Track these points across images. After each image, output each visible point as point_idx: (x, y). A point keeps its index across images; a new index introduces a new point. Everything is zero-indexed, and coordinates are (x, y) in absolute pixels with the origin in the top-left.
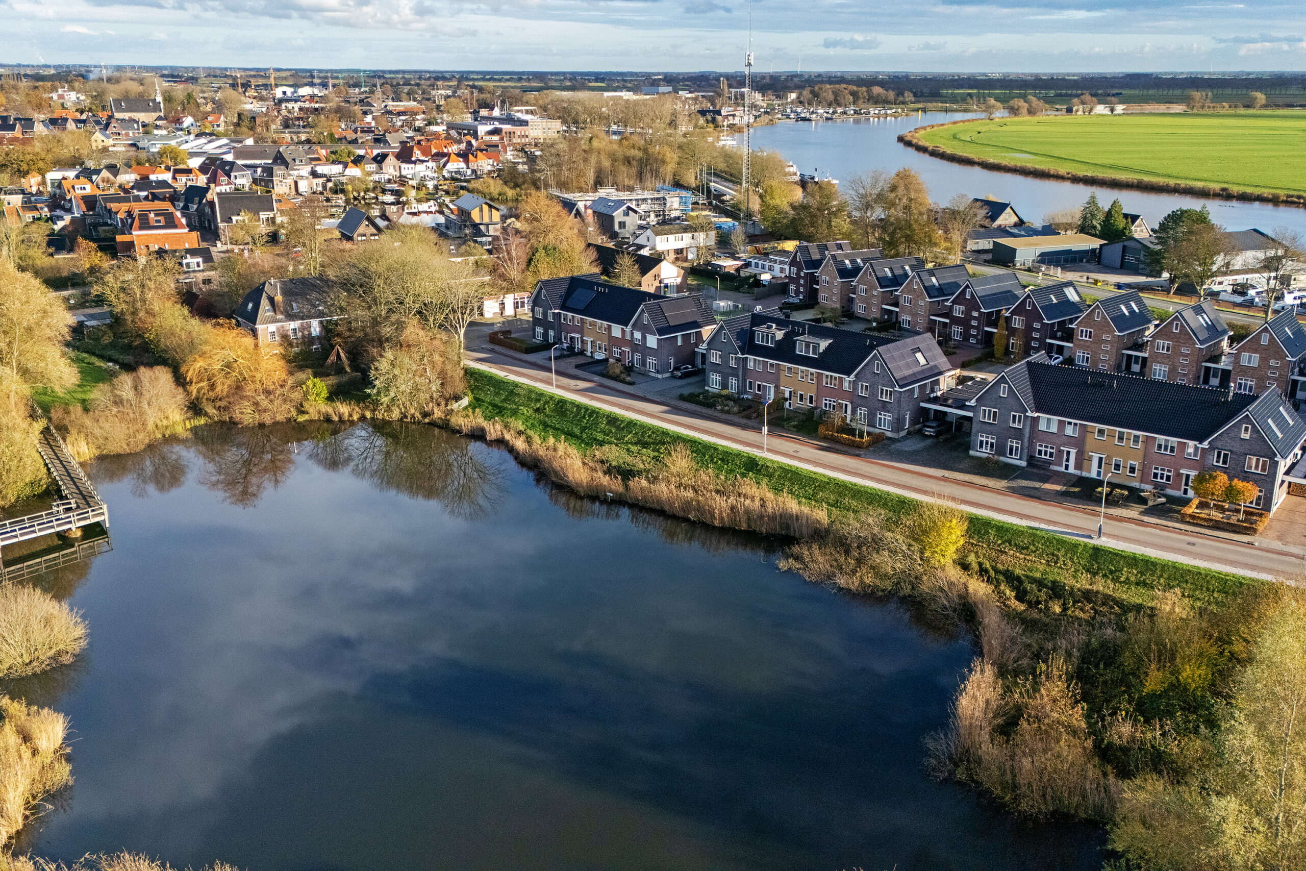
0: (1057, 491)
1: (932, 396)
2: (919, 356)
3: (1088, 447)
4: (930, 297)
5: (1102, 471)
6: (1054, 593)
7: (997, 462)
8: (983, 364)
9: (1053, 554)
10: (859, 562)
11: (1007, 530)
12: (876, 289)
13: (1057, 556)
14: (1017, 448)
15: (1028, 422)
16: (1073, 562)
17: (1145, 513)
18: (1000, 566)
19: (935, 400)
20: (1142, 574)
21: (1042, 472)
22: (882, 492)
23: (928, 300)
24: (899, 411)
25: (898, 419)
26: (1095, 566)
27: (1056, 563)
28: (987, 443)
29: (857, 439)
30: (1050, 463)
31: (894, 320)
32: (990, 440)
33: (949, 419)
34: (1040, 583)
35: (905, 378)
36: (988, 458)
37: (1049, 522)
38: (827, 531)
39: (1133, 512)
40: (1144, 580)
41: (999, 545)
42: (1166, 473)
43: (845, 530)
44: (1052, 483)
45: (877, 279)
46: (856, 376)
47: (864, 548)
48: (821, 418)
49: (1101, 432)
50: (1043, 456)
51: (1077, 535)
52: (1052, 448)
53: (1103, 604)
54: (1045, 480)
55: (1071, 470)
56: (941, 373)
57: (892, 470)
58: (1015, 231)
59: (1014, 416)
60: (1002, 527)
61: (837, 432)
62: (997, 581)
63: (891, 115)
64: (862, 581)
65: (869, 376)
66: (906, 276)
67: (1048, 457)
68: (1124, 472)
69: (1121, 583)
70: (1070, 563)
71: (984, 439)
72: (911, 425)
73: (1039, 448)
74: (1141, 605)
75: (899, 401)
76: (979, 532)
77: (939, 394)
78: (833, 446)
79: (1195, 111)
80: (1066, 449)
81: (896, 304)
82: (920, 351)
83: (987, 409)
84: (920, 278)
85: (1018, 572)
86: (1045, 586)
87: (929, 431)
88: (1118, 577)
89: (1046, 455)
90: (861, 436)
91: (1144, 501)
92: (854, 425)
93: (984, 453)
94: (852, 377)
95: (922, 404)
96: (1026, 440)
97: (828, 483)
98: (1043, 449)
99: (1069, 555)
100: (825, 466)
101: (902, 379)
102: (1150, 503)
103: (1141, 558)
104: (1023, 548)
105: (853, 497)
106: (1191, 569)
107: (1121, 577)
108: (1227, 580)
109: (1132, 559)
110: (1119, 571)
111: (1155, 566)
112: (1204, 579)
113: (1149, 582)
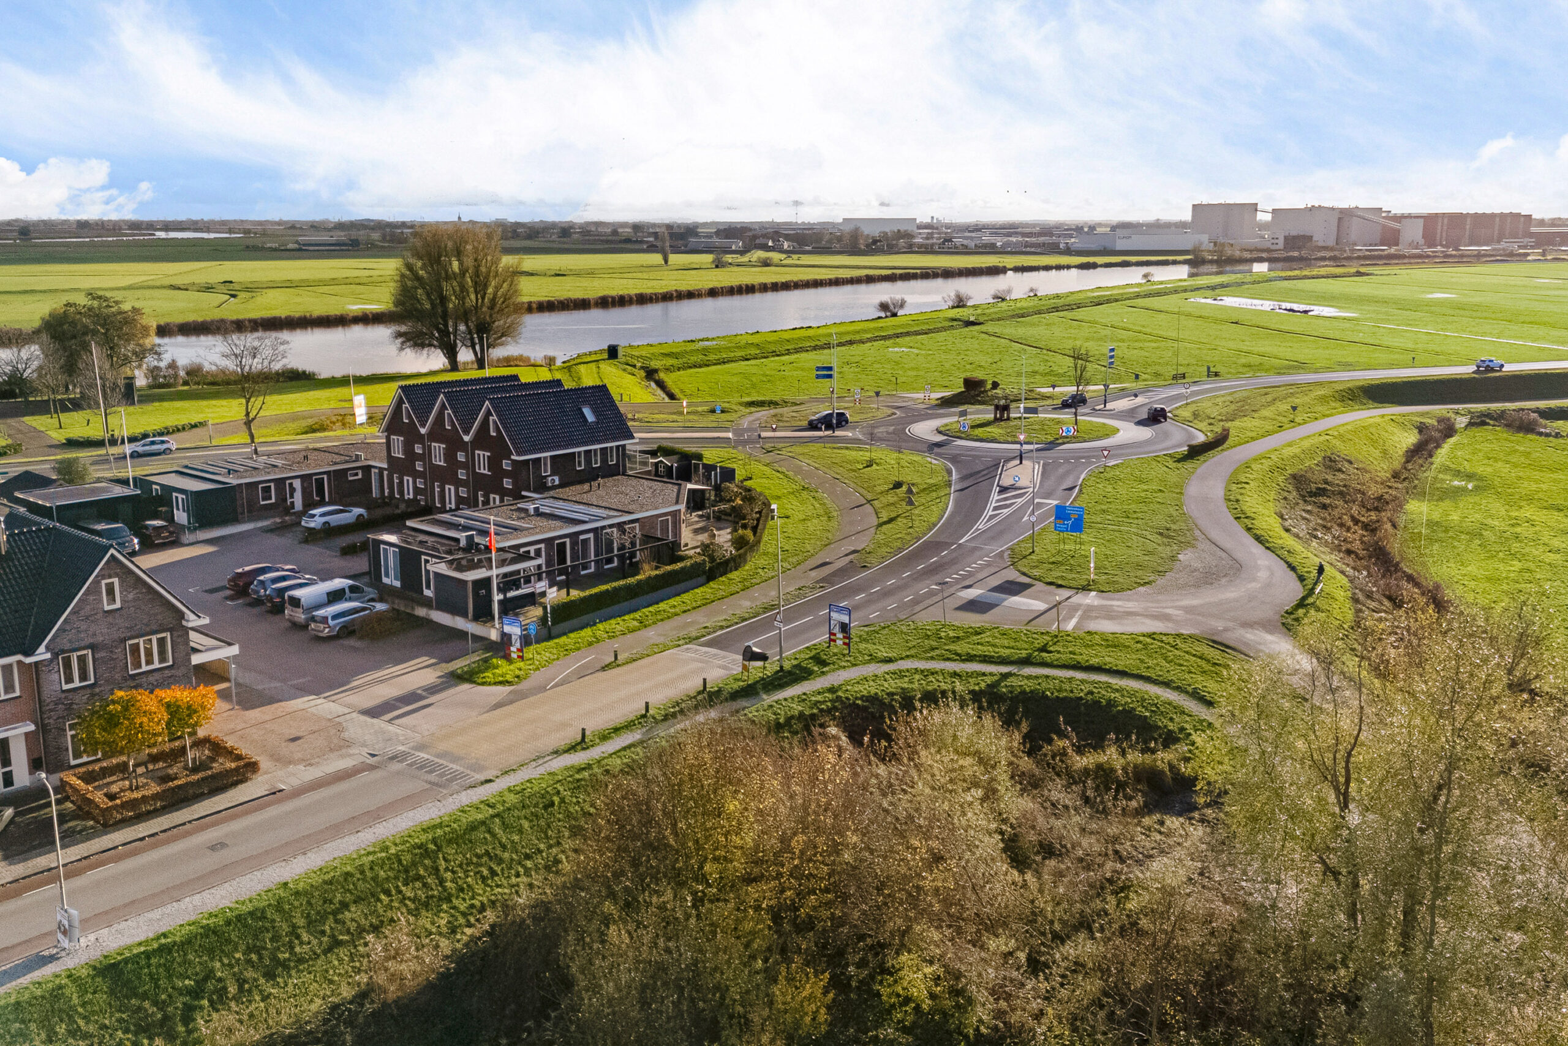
20: (256, 949)
26: (148, 1007)
40: (274, 959)
69: (236, 998)
74: (333, 1007)
88: (221, 991)
106: (327, 877)
107: (225, 988)
108: (397, 855)
109: (207, 936)
110: (206, 978)
111: (263, 917)
112: (364, 880)
113: (287, 955)
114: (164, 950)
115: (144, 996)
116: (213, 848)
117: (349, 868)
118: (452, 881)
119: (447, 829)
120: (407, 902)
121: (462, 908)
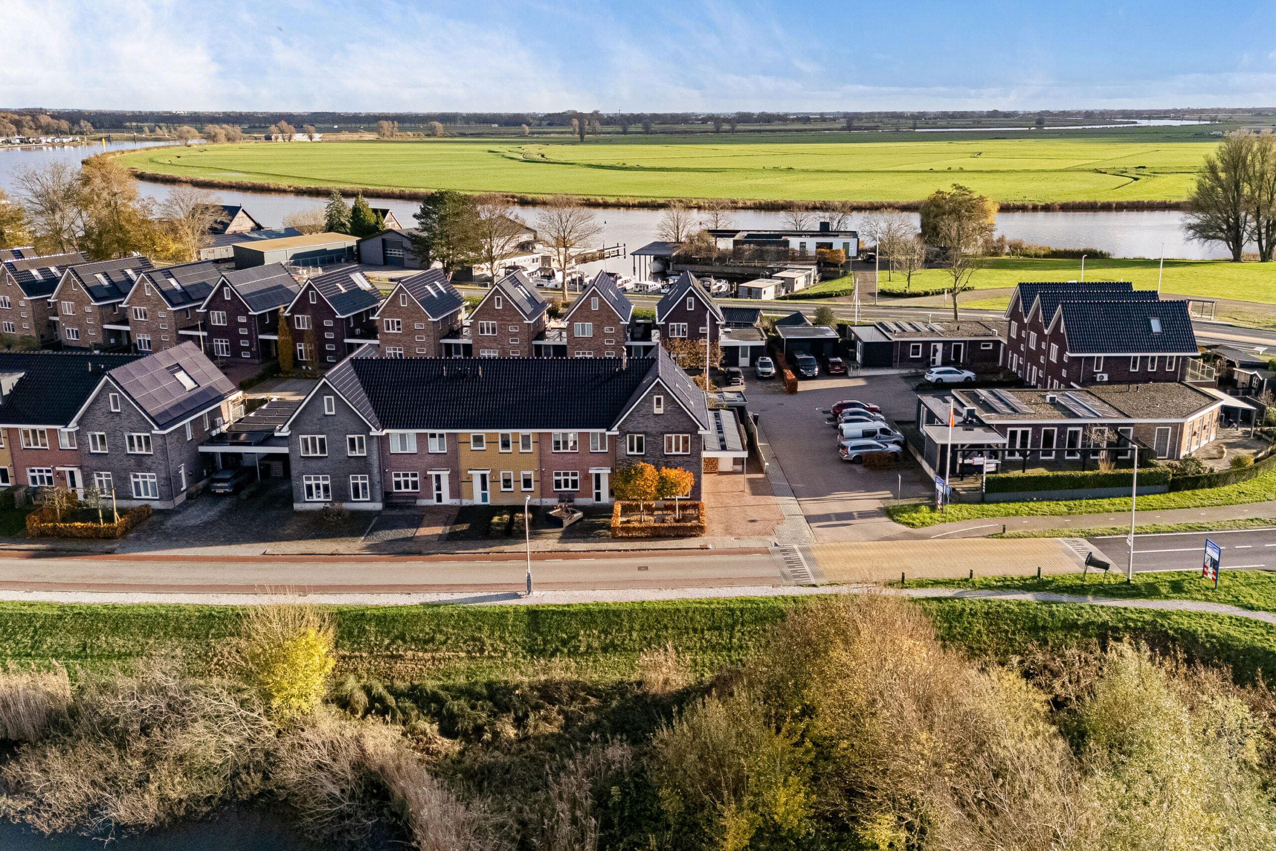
0: (440, 535)
1: (214, 433)
2: (181, 376)
3: (464, 464)
4: (173, 305)
5: (488, 492)
6: (496, 704)
7: (340, 513)
8: (269, 382)
9: (474, 639)
10: (151, 758)
11: (394, 619)
12: (89, 304)
13: (480, 639)
14: (364, 486)
15: (375, 447)
16: (506, 642)
17: (565, 538)
18: (400, 685)
19: (221, 439)
20: (606, 632)
21: (408, 512)
22: (168, 607)
23: (170, 308)
24: (167, 466)
25: (168, 479)
26: (540, 640)
27: (482, 651)
28: (318, 487)
29: (103, 525)
30: (415, 497)
31: (125, 342)
32: (322, 483)
33: (246, 463)
34: (468, 693)
35: (165, 413)
36: (325, 510)
37: (451, 588)
38: (73, 712)
39: (550, 541)
40: (612, 642)
41: (387, 648)
42: (570, 478)
43: (109, 704)
44: (428, 526)
45: (88, 289)
46: (79, 423)
47: (157, 731)
48: (28, 501)
49: (478, 440)
50: (403, 490)
51: (498, 598)
52: (414, 475)
53: (572, 698)
54: (417, 525)
55: (446, 500)
56: (221, 398)
57: (175, 564)
58: (255, 235)
59: (352, 441)
60: (385, 616)
61: (64, 520)
62: (404, 712)
63: (69, 144)
64: (163, 799)
65: (103, 420)
66: (131, 282)
67: (410, 490)
68: (518, 488)
69: (582, 655)
70: (502, 646)
71: (313, 483)
72: (190, 483)
73: (395, 479)
74: (622, 682)
75: (164, 451)
76: (350, 633)
77: (224, 428)
78: (60, 546)
79: (386, 139)
80: (433, 473)
81: (125, 322)
82: (181, 368)
83: (309, 437)
84: (152, 280)
85: (430, 685)
86: (479, 696)
87: (221, 488)
88: (577, 648)
89: (407, 486)
90: (109, 518)
91: (556, 522)
92: (92, 502)
93: (317, 502)
94: (73, 426)
95: (202, 449)
96: (376, 471)
97: (60, 617)
98: (402, 479)
99: (497, 634)
100: (48, 586)
101: (161, 415)
102: (566, 523)
103: (596, 609)
104: (426, 642)
105: (115, 630)
106: (666, 607)
107: (579, 646)
108: (713, 610)
109: (586, 615)
110: (574, 637)
111: (619, 616)
112: (685, 617)
113: (619, 643)
114: (563, 613)
115: (541, 634)
116: (640, 568)
117: (681, 607)
118: (738, 640)
119: (755, 606)
120: (704, 641)
121: (734, 658)
